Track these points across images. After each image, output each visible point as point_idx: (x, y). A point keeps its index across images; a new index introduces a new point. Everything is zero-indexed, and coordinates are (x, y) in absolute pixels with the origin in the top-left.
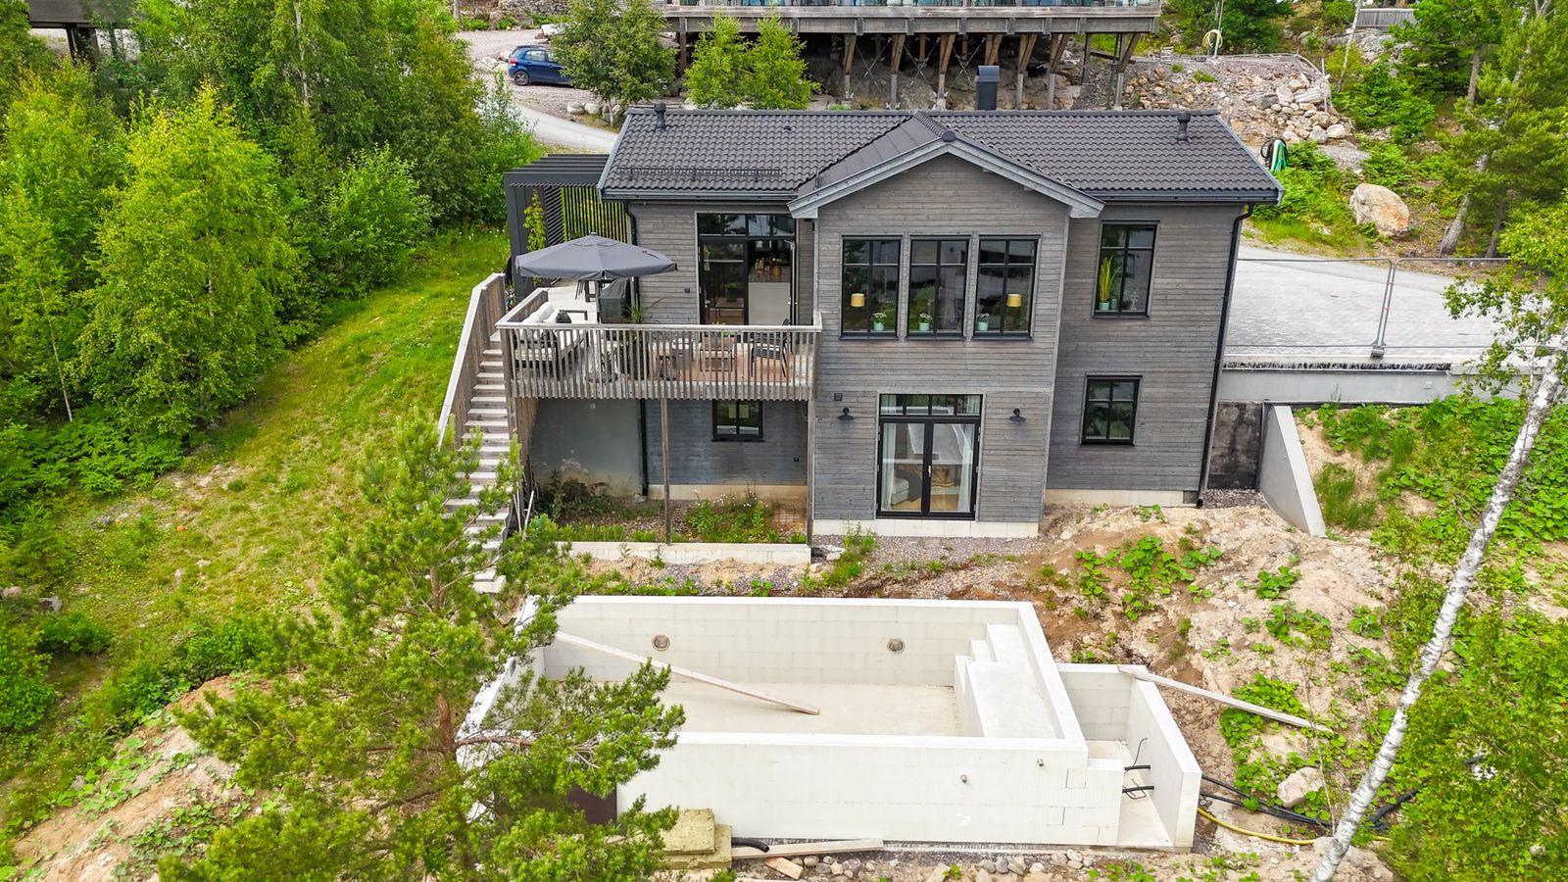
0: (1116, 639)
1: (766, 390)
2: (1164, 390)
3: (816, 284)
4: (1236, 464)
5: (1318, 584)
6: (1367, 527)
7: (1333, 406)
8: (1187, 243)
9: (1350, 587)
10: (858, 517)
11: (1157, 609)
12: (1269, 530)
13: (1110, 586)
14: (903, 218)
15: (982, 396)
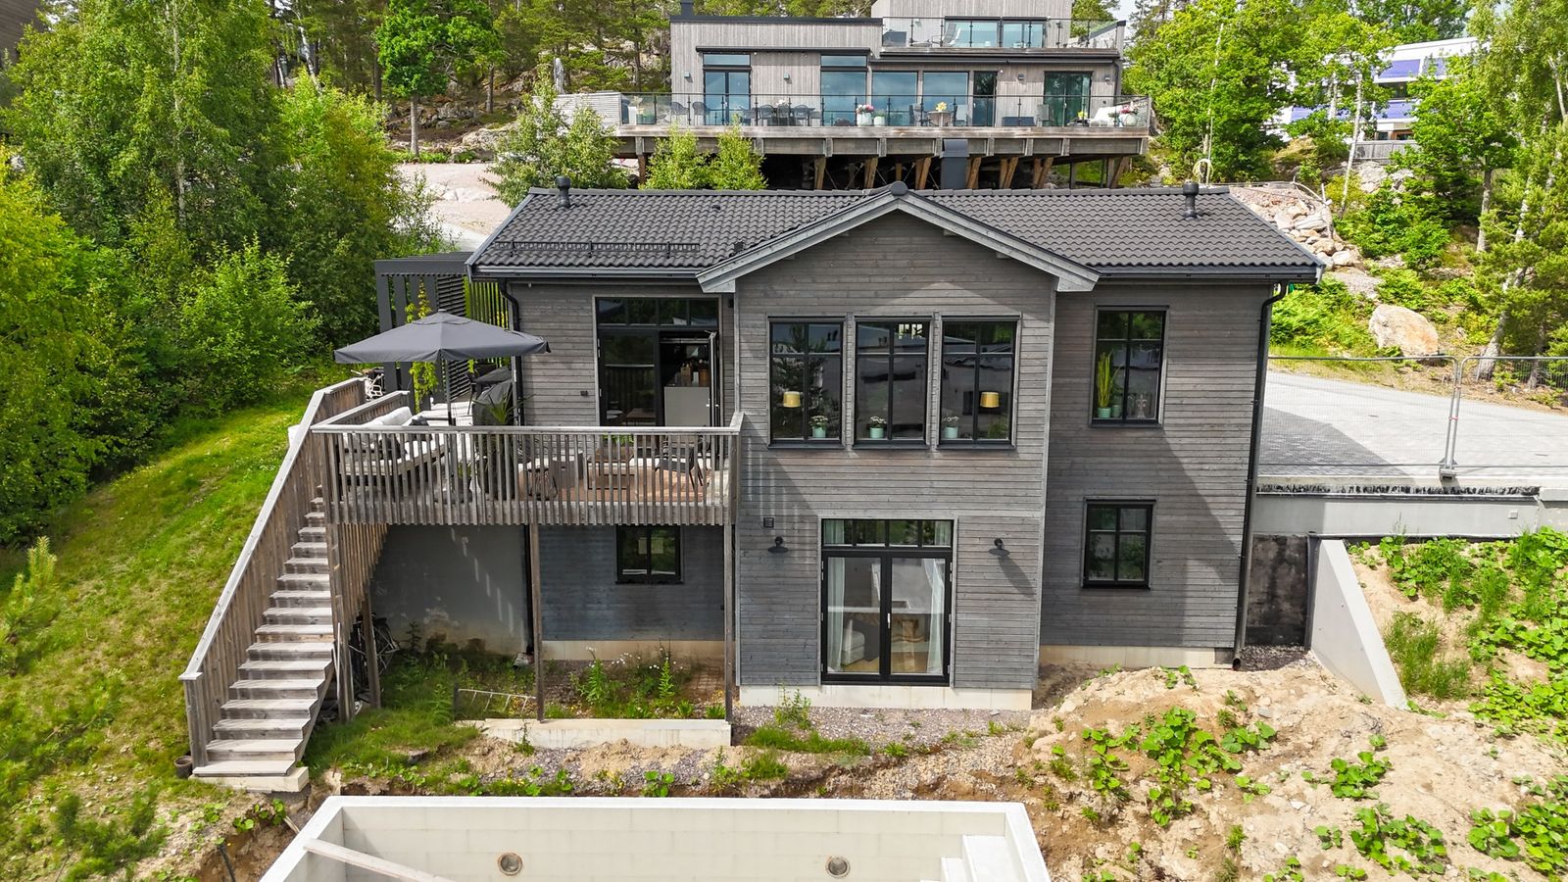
0: (1140, 852)
1: (668, 513)
2: (1185, 518)
3: (737, 379)
4: (1278, 612)
5: (1415, 778)
6: (1461, 696)
7: (1396, 540)
8: (1204, 333)
9: (1460, 781)
10: (798, 682)
11: (1194, 809)
12: (1336, 700)
13: (1129, 777)
14: (845, 294)
15: (952, 521)
